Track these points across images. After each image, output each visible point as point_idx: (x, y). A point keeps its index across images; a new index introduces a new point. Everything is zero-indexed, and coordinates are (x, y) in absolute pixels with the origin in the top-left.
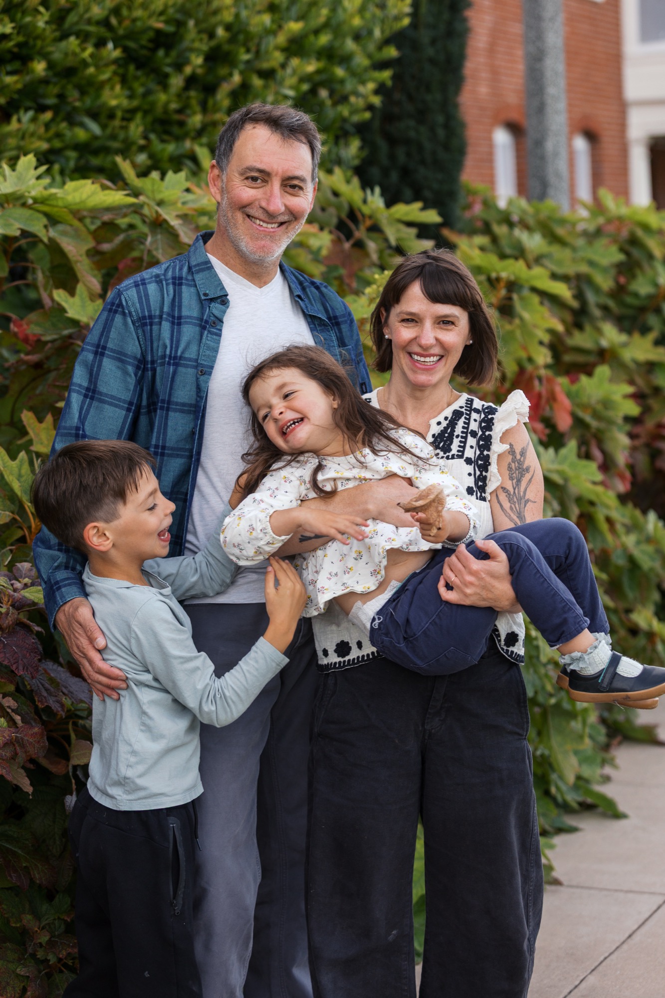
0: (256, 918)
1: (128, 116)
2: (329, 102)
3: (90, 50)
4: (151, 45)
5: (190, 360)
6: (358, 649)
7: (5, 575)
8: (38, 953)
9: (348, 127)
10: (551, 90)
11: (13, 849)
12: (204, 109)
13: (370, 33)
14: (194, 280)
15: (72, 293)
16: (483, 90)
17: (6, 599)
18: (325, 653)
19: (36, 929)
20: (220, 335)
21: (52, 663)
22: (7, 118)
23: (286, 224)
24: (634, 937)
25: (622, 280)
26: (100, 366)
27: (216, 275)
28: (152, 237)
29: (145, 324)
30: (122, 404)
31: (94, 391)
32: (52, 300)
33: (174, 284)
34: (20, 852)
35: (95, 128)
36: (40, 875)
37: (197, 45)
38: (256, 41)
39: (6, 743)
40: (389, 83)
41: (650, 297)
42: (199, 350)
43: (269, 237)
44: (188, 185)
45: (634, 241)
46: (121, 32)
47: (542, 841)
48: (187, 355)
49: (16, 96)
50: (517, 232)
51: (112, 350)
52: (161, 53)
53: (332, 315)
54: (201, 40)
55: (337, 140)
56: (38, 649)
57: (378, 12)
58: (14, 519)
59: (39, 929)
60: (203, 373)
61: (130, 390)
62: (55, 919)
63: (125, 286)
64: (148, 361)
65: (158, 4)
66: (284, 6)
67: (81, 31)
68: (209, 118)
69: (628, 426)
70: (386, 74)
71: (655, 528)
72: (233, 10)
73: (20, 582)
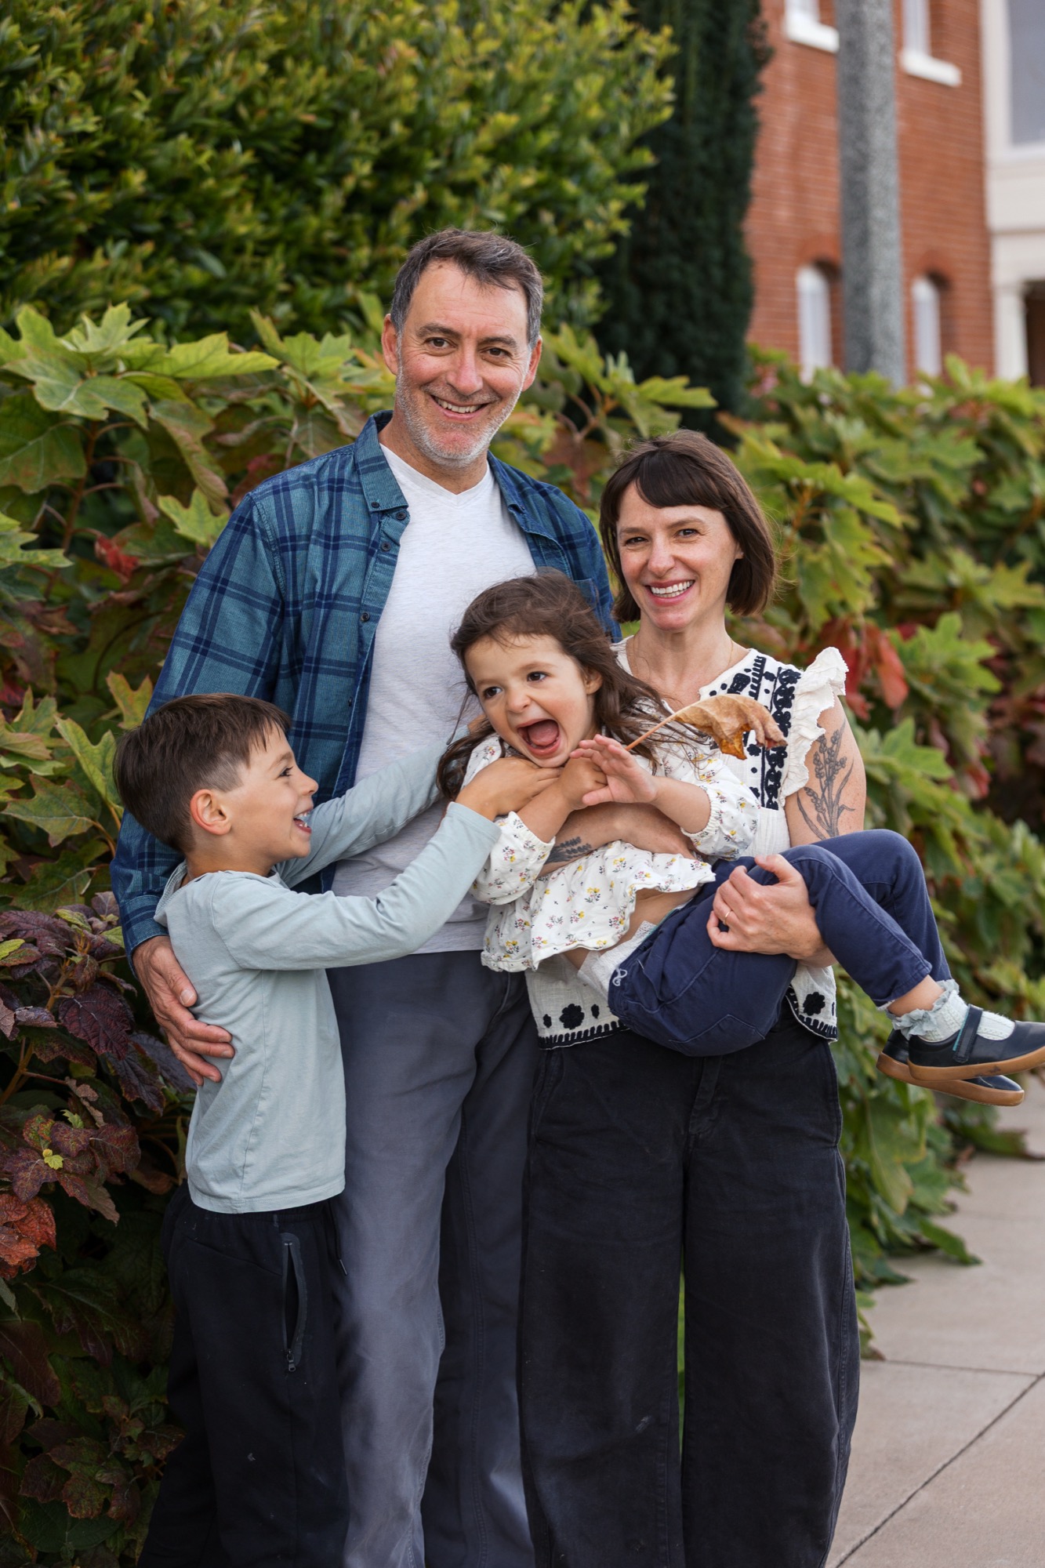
0: (438, 1401)
1: (263, 249)
2: (554, 231)
3: (208, 153)
4: (296, 147)
5: (350, 599)
6: (593, 1018)
7: (80, 910)
8: (127, 1452)
9: (582, 266)
10: (878, 213)
11: (91, 1305)
12: (374, 239)
13: (615, 129)
14: (360, 484)
15: (186, 503)
16: (783, 213)
17: (82, 944)
18: (547, 1021)
19: (124, 1417)
20: (394, 564)
21: (147, 1036)
22: (88, 252)
23: (488, 407)
24: (986, 1435)
25: (980, 488)
26: (217, 608)
27: (392, 477)
28: (300, 424)
29: (284, 549)
30: (246, 663)
31: (208, 643)
32: (157, 510)
33: (331, 489)
34: (100, 1309)
35: (215, 266)
36: (128, 1343)
37: (363, 146)
38: (448, 141)
39: (82, 1151)
40: (641, 204)
41: (1019, 512)
42: (363, 584)
43: (462, 426)
44: (354, 353)
45: (997, 431)
46: (254, 127)
47: (858, 1295)
48: (345, 592)
49: (101, 222)
50: (829, 418)
51: (236, 586)
52: (311, 158)
53: (564, 534)
54: (369, 140)
55: (566, 283)
56: (127, 1017)
57: (626, 101)
58: (94, 828)
59: (128, 1416)
60: (366, 620)
61: (258, 644)
62: (151, 1404)
63: (260, 493)
64: (288, 603)
65: (308, 88)
66: (489, 90)
67: (195, 126)
68: (380, 253)
69: (986, 703)
70: (638, 190)
71: (1024, 846)
72: (415, 97)
73: (101, 919)
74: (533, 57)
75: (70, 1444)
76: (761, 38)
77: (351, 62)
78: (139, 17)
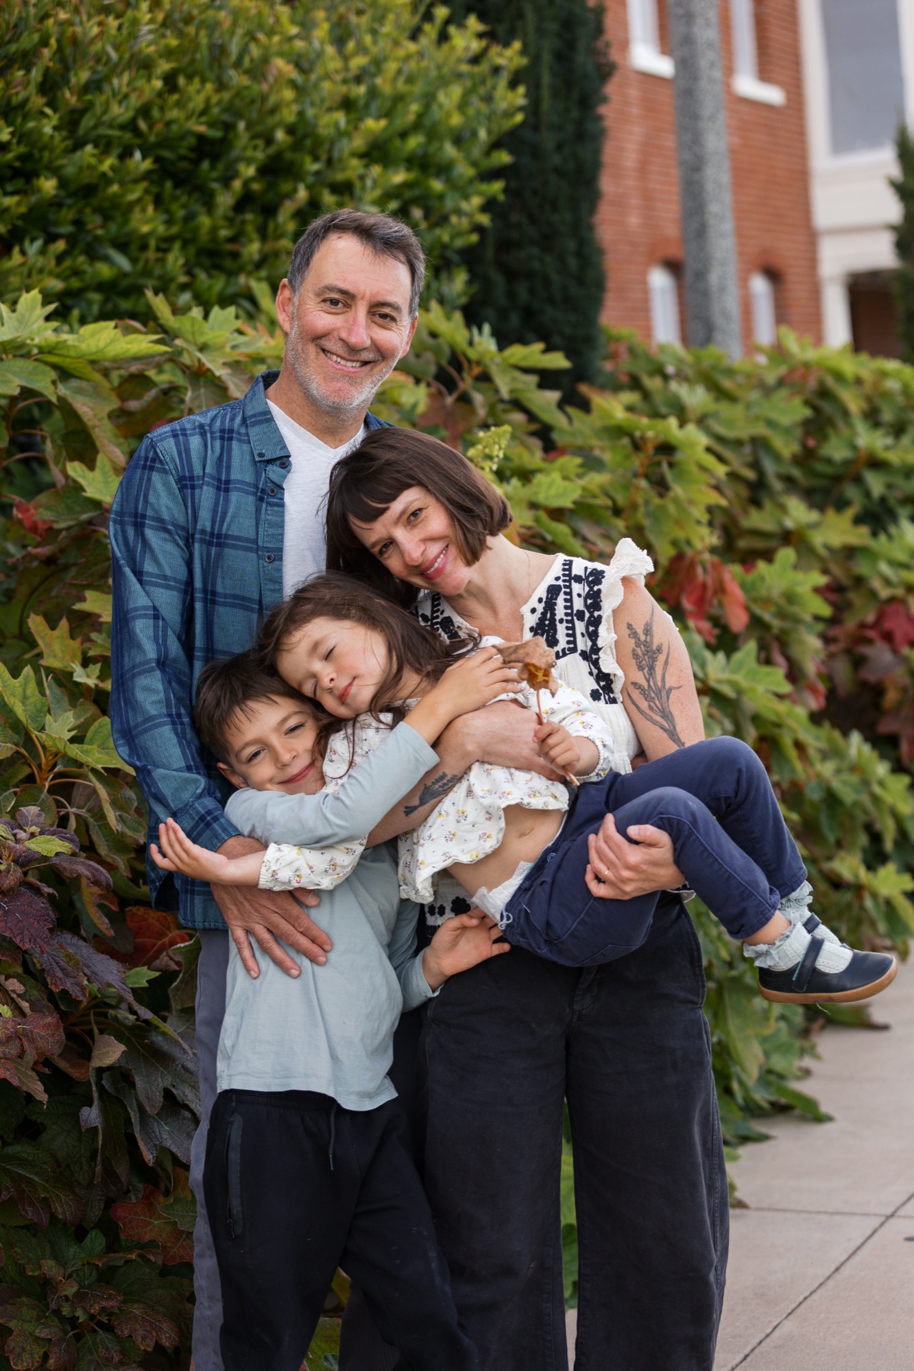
1: (164, 246)
2: (423, 225)
3: (111, 161)
4: (192, 155)
5: (243, 539)
7: (5, 823)
8: (63, 1309)
9: (449, 254)
10: (714, 208)
11: (28, 1175)
12: (264, 236)
13: (474, 134)
14: (247, 434)
15: (91, 466)
16: (634, 220)
17: (6, 853)
19: (60, 1278)
20: (282, 505)
21: (70, 936)
22: (7, 252)
23: (372, 364)
24: (842, 1270)
25: (811, 443)
27: (277, 430)
28: (193, 391)
29: (185, 487)
32: (66, 476)
33: (222, 438)
34: (36, 1179)
35: (123, 262)
36: (64, 1207)
37: (249, 153)
38: (326, 146)
39: (10, 1037)
40: (501, 198)
41: (847, 463)
43: (348, 379)
44: (238, 324)
45: (824, 393)
46: (152, 139)
49: (19, 223)
50: (674, 386)
52: (205, 165)
54: (255, 147)
55: (437, 271)
56: (49, 917)
57: (484, 108)
58: (17, 752)
59: (64, 1278)
62: (83, 1265)
63: (159, 435)
65: (198, 102)
66: (362, 102)
67: (100, 137)
68: (269, 247)
69: (820, 627)
70: (497, 187)
71: (859, 752)
72: (295, 108)
73: (25, 831)
74: (399, 72)
75: (11, 1304)
76: (605, 55)
77: (237, 79)
78: (45, 43)
